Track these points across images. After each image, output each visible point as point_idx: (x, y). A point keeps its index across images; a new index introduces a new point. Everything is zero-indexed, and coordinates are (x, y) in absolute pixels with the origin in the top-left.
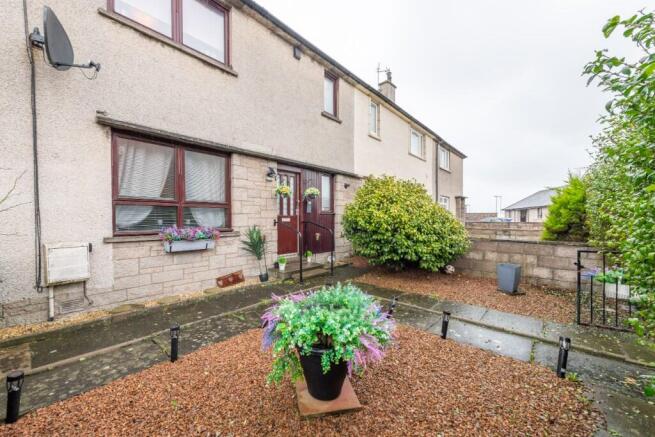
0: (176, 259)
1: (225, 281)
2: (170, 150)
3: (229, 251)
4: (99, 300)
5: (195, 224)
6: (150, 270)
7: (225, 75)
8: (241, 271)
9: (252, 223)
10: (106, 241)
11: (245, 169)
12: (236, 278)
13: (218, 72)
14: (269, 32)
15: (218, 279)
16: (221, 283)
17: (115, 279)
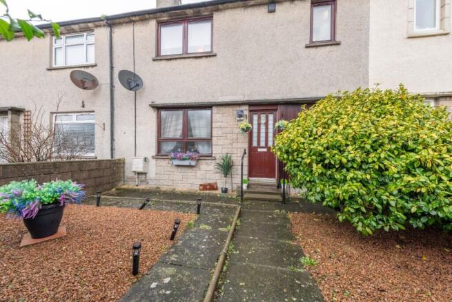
0: (180, 169)
1: (204, 187)
2: (181, 112)
3: (208, 168)
4: (150, 182)
5: (196, 151)
6: (168, 173)
7: (209, 58)
8: (216, 183)
9: (225, 151)
10: (153, 157)
11: (221, 115)
12: (212, 187)
13: (204, 59)
14: (243, 9)
15: (201, 185)
16: (201, 188)
17: (156, 174)
